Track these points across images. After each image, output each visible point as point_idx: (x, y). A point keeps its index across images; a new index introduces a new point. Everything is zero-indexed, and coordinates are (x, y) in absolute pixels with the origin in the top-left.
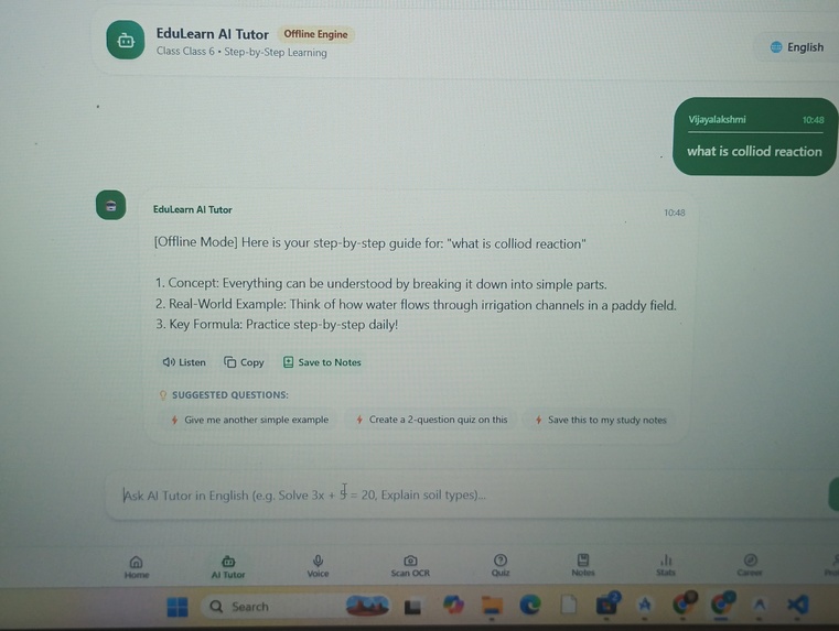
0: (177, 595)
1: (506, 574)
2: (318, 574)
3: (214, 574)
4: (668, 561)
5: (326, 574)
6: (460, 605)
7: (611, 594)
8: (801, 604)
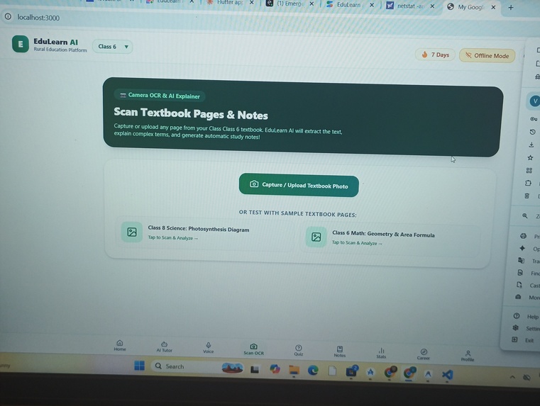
0: (140, 360)
1: (301, 355)
2: (209, 352)
3: (158, 350)
4: (382, 351)
5: (212, 352)
6: (278, 369)
7: (354, 366)
8: (449, 375)
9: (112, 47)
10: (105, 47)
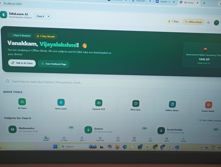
0: (55, 144)
1: (119, 141)
2: (82, 140)
3: (61, 140)
4: (151, 139)
5: (84, 140)
6: (111, 147)
7: (141, 145)
8: (177, 147)
9: (42, 16)
10: (40, 17)
